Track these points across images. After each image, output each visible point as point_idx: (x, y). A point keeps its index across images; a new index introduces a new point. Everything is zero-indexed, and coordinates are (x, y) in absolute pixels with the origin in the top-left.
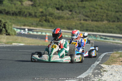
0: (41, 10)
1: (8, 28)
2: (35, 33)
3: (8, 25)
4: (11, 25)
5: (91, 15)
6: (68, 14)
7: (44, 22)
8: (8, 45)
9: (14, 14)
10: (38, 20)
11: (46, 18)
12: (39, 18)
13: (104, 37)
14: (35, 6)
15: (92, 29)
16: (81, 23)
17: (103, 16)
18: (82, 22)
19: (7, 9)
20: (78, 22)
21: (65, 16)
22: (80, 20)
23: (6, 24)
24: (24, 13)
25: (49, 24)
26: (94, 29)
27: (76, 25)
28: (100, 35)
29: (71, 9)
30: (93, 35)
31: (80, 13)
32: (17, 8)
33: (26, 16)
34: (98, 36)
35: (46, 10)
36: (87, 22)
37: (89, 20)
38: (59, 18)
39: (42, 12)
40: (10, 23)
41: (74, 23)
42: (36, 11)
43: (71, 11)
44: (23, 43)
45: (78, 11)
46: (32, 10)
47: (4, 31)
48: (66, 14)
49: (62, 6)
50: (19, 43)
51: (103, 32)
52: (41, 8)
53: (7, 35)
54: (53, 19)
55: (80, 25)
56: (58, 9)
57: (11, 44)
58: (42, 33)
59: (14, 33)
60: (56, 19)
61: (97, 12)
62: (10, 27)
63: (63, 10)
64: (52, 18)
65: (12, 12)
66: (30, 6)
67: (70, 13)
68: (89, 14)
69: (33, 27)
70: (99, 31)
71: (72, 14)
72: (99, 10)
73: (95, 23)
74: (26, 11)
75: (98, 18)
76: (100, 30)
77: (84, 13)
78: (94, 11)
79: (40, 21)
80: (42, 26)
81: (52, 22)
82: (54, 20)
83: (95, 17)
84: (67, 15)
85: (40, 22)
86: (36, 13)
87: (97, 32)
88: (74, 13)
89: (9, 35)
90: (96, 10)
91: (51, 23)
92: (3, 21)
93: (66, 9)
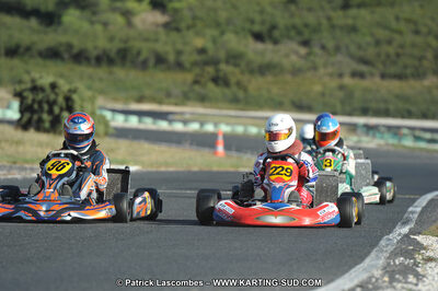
0: (199, 42)
2: (179, 127)
3: (82, 100)
4: (92, 100)
5: (378, 55)
6: (297, 53)
7: (211, 86)
9: (103, 59)
10: (189, 77)
11: (217, 71)
12: (189, 71)
13: (428, 136)
14: (178, 30)
15: (382, 106)
16: (341, 87)
17: (421, 59)
18: (347, 81)
19: (77, 44)
20: (334, 83)
21: (286, 63)
22: (341, 75)
23: (75, 97)
24: (139, 53)
25: (227, 91)
26: (391, 107)
27: (323, 94)
28: (412, 129)
29: (307, 35)
30: (389, 128)
31: (337, 49)
32: (111, 39)
33: (144, 65)
34: (405, 131)
35: (214, 41)
36: (366, 83)
37: (372, 75)
38: (264, 69)
39: (202, 51)
40: (88, 94)
41: (318, 88)
42: (179, 46)
43: (305, 43)
44: (136, 164)
45: (330, 44)
46: (166, 45)
48: (287, 56)
49: (273, 27)
51: (425, 116)
52: (198, 34)
54: (242, 73)
55: (341, 94)
56: (258, 37)
58: (202, 124)
59: (101, 129)
60: (252, 72)
61: (401, 46)
62: (88, 107)
63: (276, 42)
64: (237, 70)
65: (94, 53)
66: (161, 30)
67: (303, 51)
68: (371, 52)
69: (169, 104)
70: (409, 115)
71: (309, 54)
72: (409, 38)
73: (395, 86)
74: (146, 49)
75: (405, 67)
76: (413, 109)
77: (353, 49)
78: (389, 42)
79: (196, 82)
80: (203, 99)
81: (238, 84)
82: (245, 78)
83: (394, 63)
84: (294, 58)
85: (197, 88)
86: (179, 53)
87: (403, 117)
88: (317, 50)
90: (397, 37)
91: (234, 89)
92: (64, 86)
93: (290, 38)
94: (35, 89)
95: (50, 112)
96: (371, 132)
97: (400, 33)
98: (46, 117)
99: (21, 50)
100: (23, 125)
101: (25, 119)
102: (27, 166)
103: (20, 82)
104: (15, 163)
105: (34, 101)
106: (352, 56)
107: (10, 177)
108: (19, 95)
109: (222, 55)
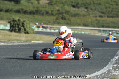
0: (57, 8)
1: (27, 27)
2: (52, 31)
3: (27, 24)
4: (29, 24)
5: (106, 11)
6: (84, 11)
7: (61, 20)
8: (27, 43)
9: (32, 13)
10: (55, 17)
11: (63, 16)
12: (55, 16)
14: (52, 5)
15: (108, 25)
16: (96, 20)
17: (118, 12)
18: (98, 18)
19: (25, 9)
20: (94, 19)
21: (81, 13)
22: (96, 17)
23: (25, 23)
24: (41, 11)
25: (65, 21)
26: (110, 25)
27: (91, 22)
28: (116, 31)
29: (87, 6)
31: (95, 10)
32: (34, 7)
33: (43, 14)
34: (114, 32)
35: (62, 8)
36: (103, 19)
37: (105, 16)
38: (75, 15)
39: (58, 10)
40: (28, 22)
41: (90, 20)
42: (52, 9)
43: (86, 8)
44: (42, 41)
45: (93, 8)
46: (49, 9)
47: (23, 30)
48: (82, 11)
49: (78, 4)
50: (38, 41)
52: (57, 6)
53: (25, 33)
54: (69, 16)
55: (96, 22)
56: (74, 6)
57: (30, 42)
59: (32, 32)
60: (72, 16)
61: (113, 9)
62: (28, 26)
63: (78, 8)
64: (68, 16)
65: (29, 11)
66: (47, 5)
67: (86, 10)
68: (104, 10)
69: (50, 25)
70: (115, 27)
71: (88, 11)
72: (115, 6)
73: (111, 19)
74: (43, 10)
75: (114, 14)
76: (116, 25)
77: (100, 10)
78: (110, 7)
79: (57, 19)
80: (59, 23)
81: (68, 19)
82: (70, 18)
83: (111, 13)
84: (83, 12)
85: (57, 20)
86: (52, 11)
87: (113, 28)
88: (90, 10)
89: (27, 33)
90: (111, 6)
91: (67, 21)
92: (22, 20)
93: (82, 7)
94: (14, 21)
95: (18, 27)
96: (105, 32)
97: (112, 5)
98: (17, 28)
99: (9, 11)
100: (11, 31)
101: (11, 29)
102: (13, 41)
103: (10, 19)
104: (9, 41)
105: (14, 24)
106: (99, 11)
107: (8, 44)
108: (10, 22)
109: (64, 11)
